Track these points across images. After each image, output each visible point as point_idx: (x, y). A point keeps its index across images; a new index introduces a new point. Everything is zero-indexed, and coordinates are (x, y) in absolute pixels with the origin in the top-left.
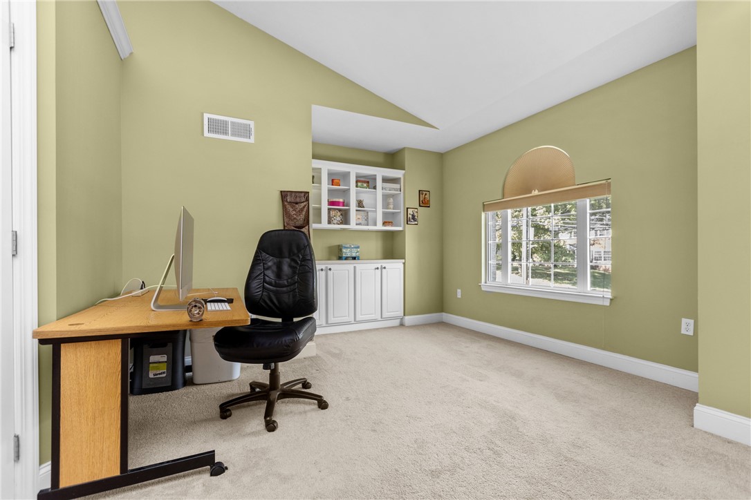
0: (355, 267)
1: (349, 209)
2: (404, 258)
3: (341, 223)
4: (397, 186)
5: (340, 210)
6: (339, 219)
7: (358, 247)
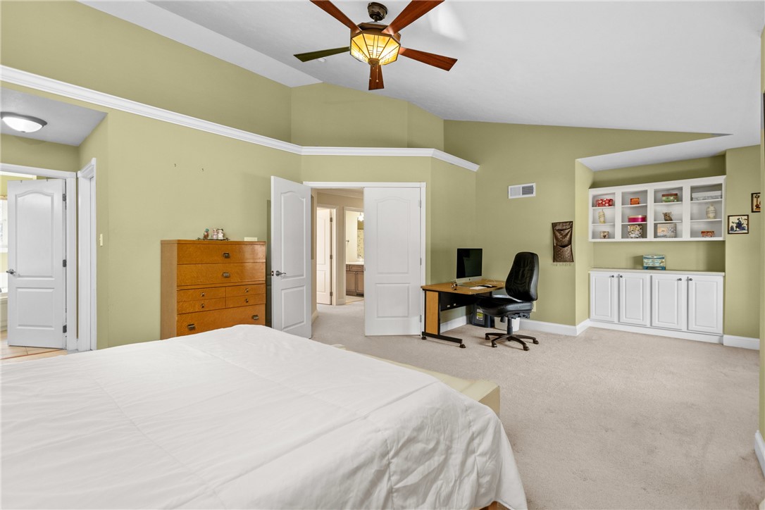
0: (651, 276)
1: (646, 224)
2: (724, 271)
3: (639, 237)
4: (718, 193)
5: (639, 225)
6: (637, 232)
7: (663, 258)
